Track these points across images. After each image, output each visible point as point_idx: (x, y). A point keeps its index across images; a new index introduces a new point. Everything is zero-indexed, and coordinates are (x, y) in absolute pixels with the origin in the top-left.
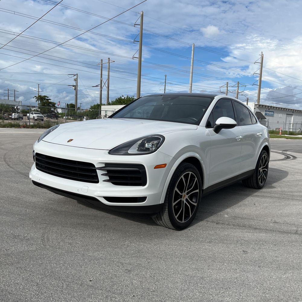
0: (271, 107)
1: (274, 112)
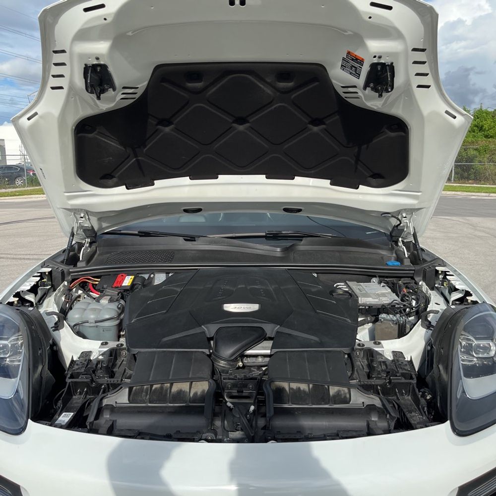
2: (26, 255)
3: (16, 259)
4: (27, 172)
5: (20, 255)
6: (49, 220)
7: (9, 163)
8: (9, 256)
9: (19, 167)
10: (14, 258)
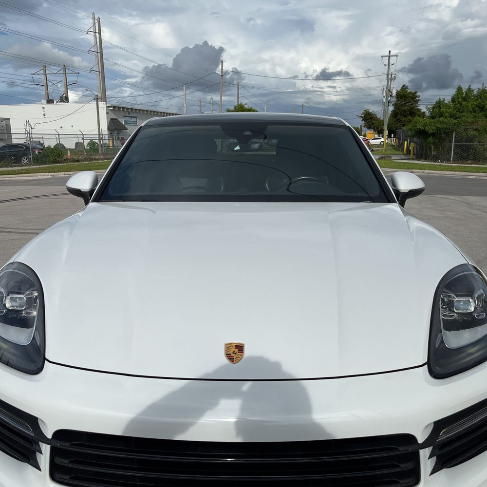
0: (132, 109)
2: (34, 229)
3: (24, 233)
4: (32, 151)
5: (29, 229)
6: (55, 197)
7: (14, 142)
8: (17, 231)
9: (25, 146)
10: (22, 233)
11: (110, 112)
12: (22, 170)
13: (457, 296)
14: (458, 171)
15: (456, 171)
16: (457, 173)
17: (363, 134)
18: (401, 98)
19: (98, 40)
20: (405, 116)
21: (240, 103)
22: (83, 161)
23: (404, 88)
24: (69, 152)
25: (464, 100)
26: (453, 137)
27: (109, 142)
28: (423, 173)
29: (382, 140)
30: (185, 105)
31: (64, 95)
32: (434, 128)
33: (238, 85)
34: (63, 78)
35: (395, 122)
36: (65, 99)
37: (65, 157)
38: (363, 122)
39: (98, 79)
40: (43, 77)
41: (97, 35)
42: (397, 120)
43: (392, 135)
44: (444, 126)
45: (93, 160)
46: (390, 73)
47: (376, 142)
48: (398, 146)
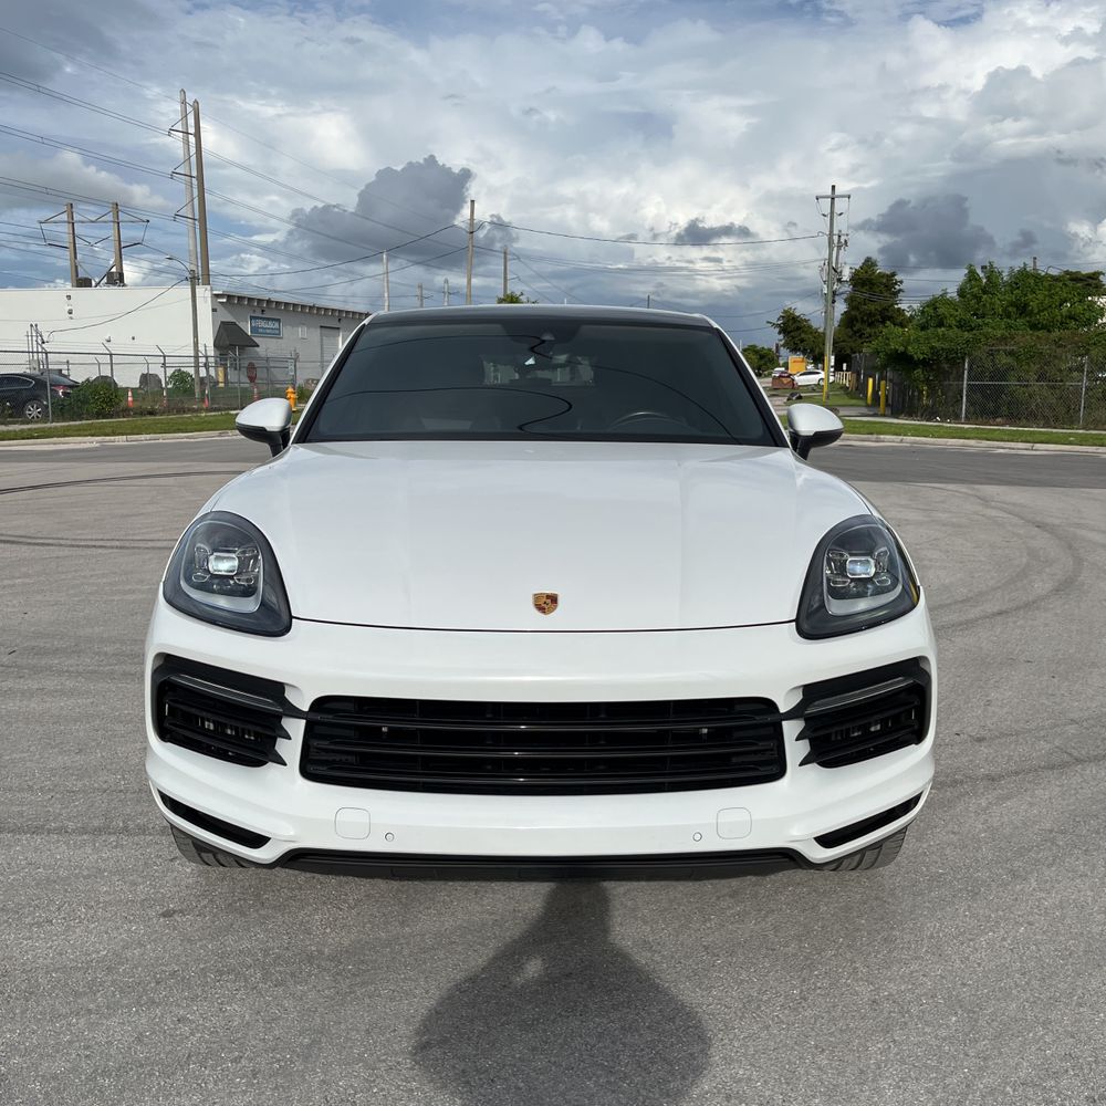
0: (269, 301)
1: (279, 320)
2: (96, 540)
4: (52, 390)
5: (84, 540)
8: (62, 542)
9: (34, 378)
11: (219, 308)
12: (29, 429)
13: (851, 555)
14: (973, 438)
15: (968, 438)
16: (972, 442)
17: (781, 362)
18: (863, 285)
19: (193, 150)
20: (871, 325)
21: (509, 292)
22: (162, 413)
23: (869, 264)
24: (130, 394)
25: (985, 292)
26: (964, 369)
27: (216, 372)
28: (902, 441)
29: (822, 375)
30: (386, 295)
31: (114, 270)
32: (925, 349)
33: (505, 253)
34: (111, 232)
35: (851, 337)
36: (116, 279)
37: (123, 404)
38: (781, 336)
39: (191, 234)
40: (66, 228)
41: (192, 139)
42: (856, 332)
43: (845, 366)
44: (946, 346)
45: (184, 412)
46: (836, 232)
47: (808, 381)
48: (857, 389)
